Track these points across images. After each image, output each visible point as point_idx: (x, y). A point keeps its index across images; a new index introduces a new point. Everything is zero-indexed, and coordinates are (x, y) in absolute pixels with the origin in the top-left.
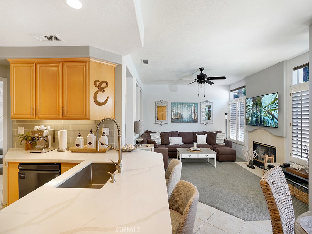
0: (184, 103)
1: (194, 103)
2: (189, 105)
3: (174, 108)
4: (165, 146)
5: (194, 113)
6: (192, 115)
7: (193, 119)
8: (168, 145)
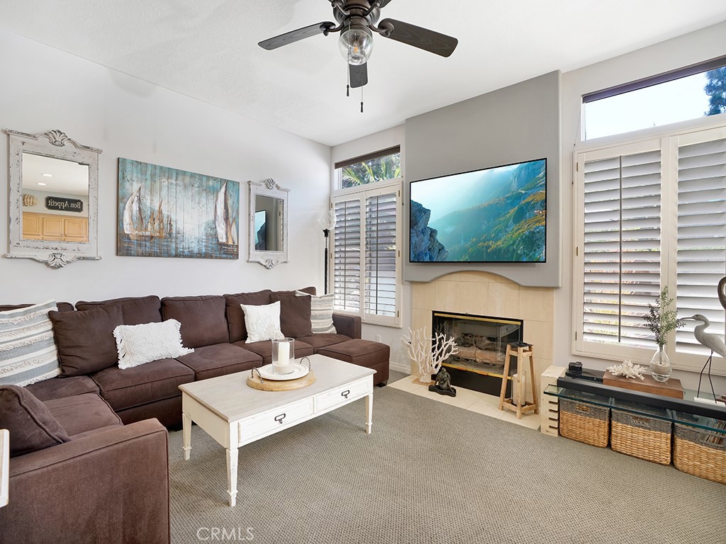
0: (184, 173)
1: (227, 182)
2: (207, 185)
3: (136, 186)
4: (90, 383)
5: (226, 219)
6: (218, 228)
7: (222, 244)
8: (111, 373)
